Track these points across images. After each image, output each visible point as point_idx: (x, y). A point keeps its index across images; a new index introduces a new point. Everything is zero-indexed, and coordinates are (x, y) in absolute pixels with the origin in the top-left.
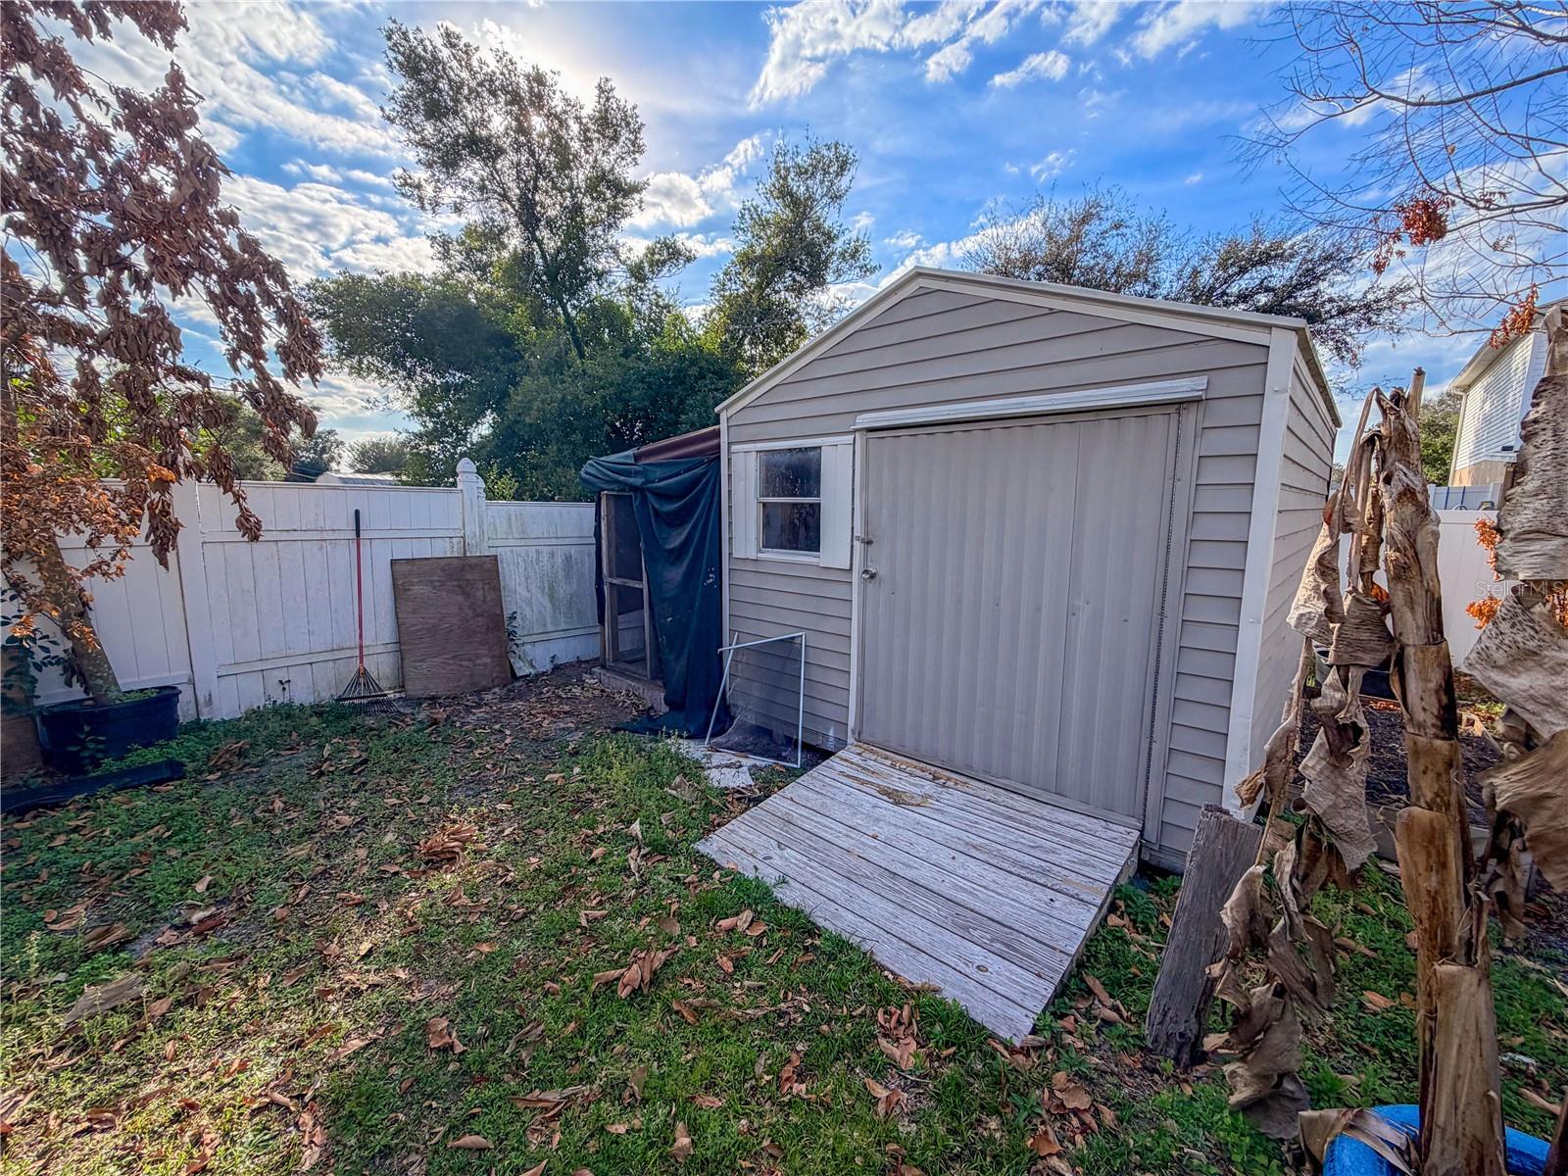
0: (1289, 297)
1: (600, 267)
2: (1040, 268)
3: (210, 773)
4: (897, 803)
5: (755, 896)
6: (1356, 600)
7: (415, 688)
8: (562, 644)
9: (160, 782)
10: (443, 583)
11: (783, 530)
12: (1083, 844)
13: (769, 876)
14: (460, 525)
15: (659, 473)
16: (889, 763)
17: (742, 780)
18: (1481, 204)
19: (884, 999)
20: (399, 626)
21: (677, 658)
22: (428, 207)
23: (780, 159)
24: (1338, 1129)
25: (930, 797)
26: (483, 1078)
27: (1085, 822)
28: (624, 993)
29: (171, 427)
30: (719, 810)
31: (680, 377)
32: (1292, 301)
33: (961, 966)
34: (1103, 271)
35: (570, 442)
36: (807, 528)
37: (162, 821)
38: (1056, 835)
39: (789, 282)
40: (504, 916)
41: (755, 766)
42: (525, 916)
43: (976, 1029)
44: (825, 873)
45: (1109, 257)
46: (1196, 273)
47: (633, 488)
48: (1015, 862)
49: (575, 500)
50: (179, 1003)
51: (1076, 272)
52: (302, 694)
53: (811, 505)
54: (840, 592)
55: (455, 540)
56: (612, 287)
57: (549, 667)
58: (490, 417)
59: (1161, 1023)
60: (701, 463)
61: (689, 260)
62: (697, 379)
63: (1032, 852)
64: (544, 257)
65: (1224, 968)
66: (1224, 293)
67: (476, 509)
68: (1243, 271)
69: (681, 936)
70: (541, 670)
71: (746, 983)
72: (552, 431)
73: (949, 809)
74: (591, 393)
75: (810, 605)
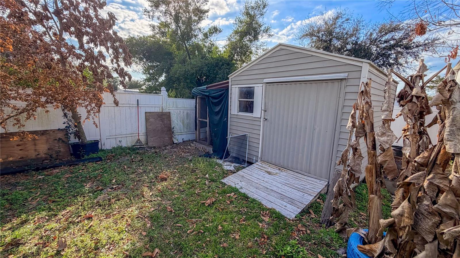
0: (401, 42)
1: (196, 34)
2: (323, 33)
3: (107, 160)
4: (269, 174)
5: (235, 191)
6: (359, 124)
7: (150, 144)
8: (185, 135)
9: (98, 161)
10: (157, 118)
11: (244, 108)
12: (313, 184)
13: (238, 187)
14: (162, 104)
15: (213, 92)
16: (268, 166)
17: (232, 168)
18: (438, 24)
19: (263, 210)
20: (147, 129)
21: (217, 139)
22: (151, 18)
23: (247, 4)
24: (353, 231)
25: (278, 173)
26: (179, 216)
27: (315, 180)
28: (207, 205)
29: (101, 79)
30: (226, 174)
31: (217, 65)
32: (401, 43)
33: (281, 206)
34: (342, 33)
35: (186, 82)
36: (250, 107)
37: (101, 169)
38: (307, 182)
39: (248, 39)
40: (179, 190)
41: (235, 166)
42: (183, 191)
43: (282, 216)
44: (251, 187)
45: (344, 29)
46: (371, 34)
47: (206, 96)
48: (296, 187)
49: (187, 98)
50: (116, 200)
51: (334, 34)
52: (124, 144)
53: (252, 101)
54: (257, 123)
55: (160, 108)
56: (198, 39)
57: (182, 141)
58: (164, 75)
59: (324, 217)
60: (223, 90)
61: (220, 32)
62: (222, 65)
63: (301, 185)
64: (181, 31)
65: (334, 201)
66: (380, 40)
67: (165, 100)
68: (386, 34)
69: (218, 197)
70: (180, 142)
71: (233, 205)
72: (182, 79)
73: (282, 176)
74: (192, 69)
75: (251, 126)
